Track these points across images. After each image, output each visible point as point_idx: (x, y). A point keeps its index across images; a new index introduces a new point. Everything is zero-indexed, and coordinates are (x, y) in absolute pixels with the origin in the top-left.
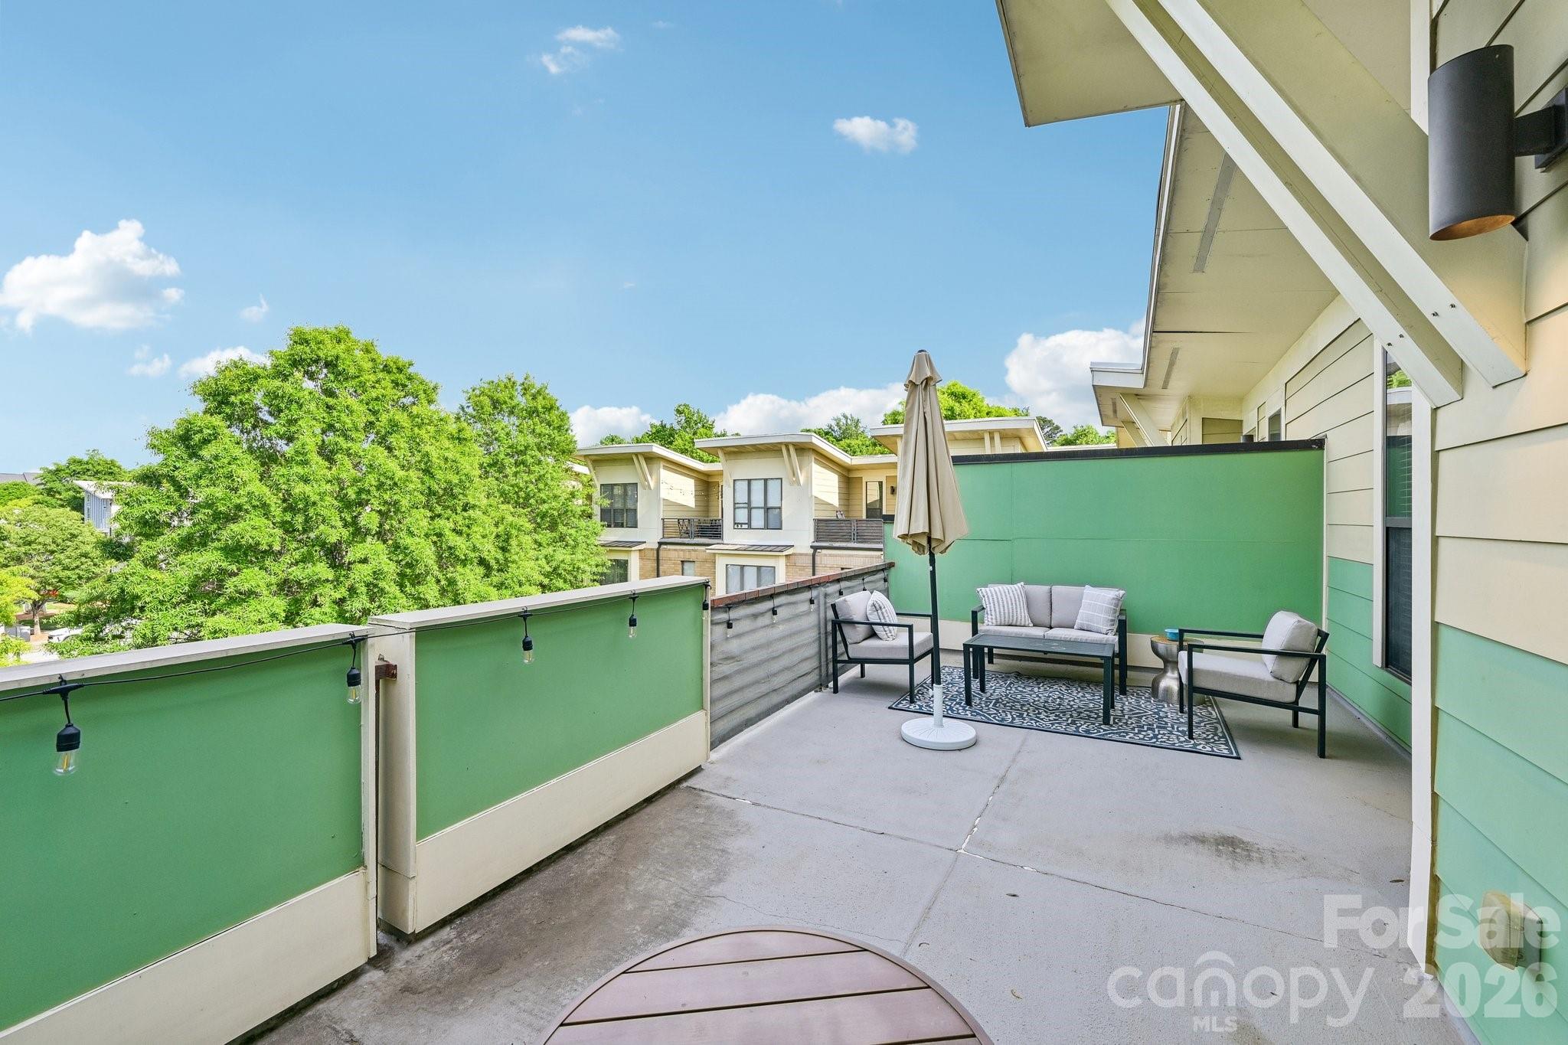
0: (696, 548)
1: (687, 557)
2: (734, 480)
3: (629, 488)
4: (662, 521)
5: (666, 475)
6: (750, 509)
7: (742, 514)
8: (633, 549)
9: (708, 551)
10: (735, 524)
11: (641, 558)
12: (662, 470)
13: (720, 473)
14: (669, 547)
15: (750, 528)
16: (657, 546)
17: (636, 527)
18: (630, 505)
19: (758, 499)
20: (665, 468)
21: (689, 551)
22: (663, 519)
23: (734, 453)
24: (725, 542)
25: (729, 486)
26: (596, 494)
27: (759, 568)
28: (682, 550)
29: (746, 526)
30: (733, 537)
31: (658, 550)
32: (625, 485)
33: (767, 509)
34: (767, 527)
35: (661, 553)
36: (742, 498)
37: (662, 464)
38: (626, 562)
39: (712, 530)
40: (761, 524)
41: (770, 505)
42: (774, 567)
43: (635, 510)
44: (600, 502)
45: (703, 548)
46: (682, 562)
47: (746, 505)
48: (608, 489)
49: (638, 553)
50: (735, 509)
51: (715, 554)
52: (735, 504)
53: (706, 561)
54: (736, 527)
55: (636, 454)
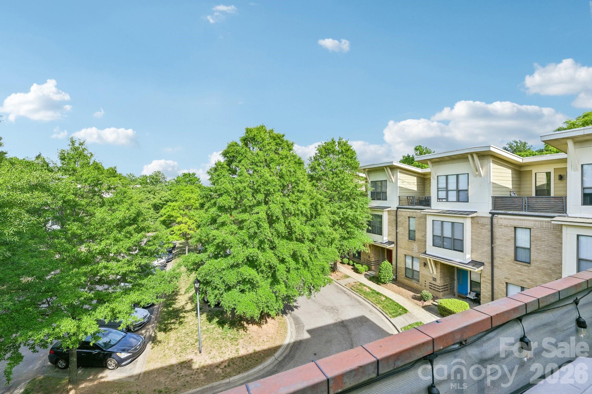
0: (416, 211)
1: (411, 215)
2: (438, 176)
3: (383, 183)
4: (398, 198)
5: (400, 175)
6: (447, 191)
7: (443, 194)
8: (384, 210)
9: (422, 213)
10: (438, 199)
11: (389, 214)
12: (398, 173)
13: (430, 174)
14: (402, 210)
15: (447, 201)
16: (396, 209)
17: (386, 200)
18: (384, 190)
19: (452, 186)
20: (400, 172)
21: (412, 212)
22: (399, 197)
23: (437, 162)
24: (432, 208)
25: (435, 179)
26: (369, 185)
27: (453, 223)
28: (408, 212)
29: (445, 200)
30: (436, 206)
31: (396, 211)
32: (381, 181)
33: (458, 191)
34: (458, 201)
35: (398, 213)
36: (443, 185)
37: (398, 170)
38: (382, 216)
39: (426, 202)
40: (455, 199)
41: (461, 188)
42: (463, 223)
43: (386, 192)
44: (371, 189)
45: (419, 211)
46: (409, 217)
47: (445, 189)
48: (374, 183)
49: (387, 212)
50: (438, 191)
51: (426, 214)
52: (438, 188)
53: (421, 217)
54: (439, 200)
55: (386, 167)
